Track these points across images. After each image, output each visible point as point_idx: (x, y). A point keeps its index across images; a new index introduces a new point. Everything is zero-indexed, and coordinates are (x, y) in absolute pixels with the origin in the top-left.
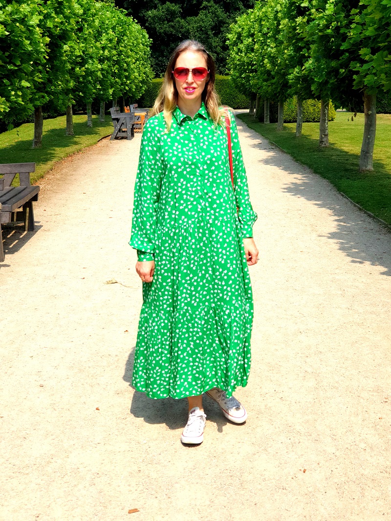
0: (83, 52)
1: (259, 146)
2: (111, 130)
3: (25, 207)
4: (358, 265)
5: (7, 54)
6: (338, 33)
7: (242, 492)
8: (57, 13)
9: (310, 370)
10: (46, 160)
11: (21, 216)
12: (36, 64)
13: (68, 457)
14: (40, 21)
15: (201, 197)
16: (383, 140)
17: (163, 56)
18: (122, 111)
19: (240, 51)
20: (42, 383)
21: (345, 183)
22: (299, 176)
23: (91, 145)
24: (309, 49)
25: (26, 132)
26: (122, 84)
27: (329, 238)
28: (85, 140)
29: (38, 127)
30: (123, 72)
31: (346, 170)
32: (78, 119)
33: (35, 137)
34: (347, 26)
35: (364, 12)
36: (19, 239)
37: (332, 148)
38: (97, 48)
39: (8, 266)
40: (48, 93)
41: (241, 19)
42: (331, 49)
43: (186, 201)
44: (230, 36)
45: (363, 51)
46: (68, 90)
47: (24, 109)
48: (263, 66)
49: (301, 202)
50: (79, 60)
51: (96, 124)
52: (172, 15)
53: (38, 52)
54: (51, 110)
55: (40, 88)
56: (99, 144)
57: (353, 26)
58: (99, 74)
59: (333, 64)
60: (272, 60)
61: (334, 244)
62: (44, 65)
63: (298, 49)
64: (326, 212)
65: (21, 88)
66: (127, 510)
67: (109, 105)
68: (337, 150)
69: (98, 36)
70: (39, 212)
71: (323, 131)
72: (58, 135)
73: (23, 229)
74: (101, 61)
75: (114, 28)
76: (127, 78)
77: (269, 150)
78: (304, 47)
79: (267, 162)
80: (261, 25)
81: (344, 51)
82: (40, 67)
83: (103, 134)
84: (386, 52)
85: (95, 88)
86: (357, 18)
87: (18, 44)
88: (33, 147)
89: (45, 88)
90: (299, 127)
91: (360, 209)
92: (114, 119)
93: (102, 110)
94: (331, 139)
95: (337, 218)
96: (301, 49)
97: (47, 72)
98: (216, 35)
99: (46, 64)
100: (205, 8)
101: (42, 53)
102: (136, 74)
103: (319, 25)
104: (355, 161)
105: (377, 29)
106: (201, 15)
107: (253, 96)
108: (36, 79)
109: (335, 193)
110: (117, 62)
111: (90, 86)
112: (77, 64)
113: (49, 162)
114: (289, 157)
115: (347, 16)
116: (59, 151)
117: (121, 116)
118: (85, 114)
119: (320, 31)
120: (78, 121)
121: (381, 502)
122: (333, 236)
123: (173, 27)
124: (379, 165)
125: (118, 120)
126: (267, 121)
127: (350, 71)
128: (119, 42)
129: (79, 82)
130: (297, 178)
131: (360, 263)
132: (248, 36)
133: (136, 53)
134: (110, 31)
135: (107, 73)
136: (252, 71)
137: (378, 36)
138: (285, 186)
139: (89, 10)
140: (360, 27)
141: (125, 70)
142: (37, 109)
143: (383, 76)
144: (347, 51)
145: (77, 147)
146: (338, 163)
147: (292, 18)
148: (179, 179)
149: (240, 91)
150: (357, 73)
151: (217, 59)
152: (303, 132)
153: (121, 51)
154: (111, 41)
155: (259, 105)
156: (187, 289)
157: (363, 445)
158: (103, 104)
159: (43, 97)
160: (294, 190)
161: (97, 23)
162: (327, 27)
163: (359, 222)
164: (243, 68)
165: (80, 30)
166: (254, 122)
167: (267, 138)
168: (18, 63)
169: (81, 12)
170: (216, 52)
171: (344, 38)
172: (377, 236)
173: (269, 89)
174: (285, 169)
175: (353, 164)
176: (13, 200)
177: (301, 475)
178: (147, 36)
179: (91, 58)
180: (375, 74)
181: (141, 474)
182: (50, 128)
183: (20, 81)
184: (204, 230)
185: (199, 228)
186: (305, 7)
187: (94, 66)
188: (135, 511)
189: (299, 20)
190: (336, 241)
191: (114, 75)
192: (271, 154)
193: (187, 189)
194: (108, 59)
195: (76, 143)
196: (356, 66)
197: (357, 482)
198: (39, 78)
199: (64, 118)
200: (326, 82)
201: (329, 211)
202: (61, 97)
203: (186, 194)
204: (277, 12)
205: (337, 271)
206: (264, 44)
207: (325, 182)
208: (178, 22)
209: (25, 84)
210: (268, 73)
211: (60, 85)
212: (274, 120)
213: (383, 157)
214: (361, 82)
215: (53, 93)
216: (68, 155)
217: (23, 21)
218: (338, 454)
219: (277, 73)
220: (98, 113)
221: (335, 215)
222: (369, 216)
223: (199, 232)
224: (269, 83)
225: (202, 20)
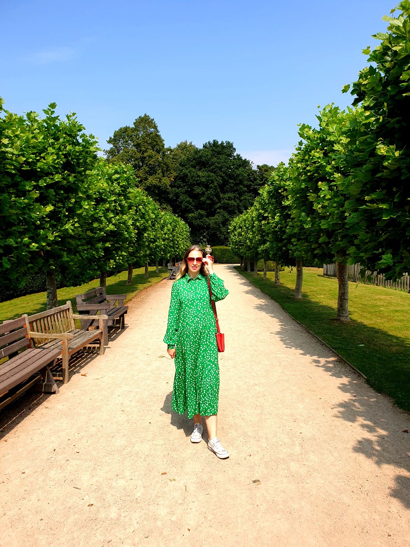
0: (155, 236)
1: (244, 284)
2: (168, 275)
3: (120, 317)
4: (289, 349)
5: (115, 239)
6: (281, 230)
7: (218, 466)
8: (141, 218)
9: (258, 404)
10: (133, 291)
11: (118, 322)
12: (130, 243)
13: (134, 447)
14: (133, 223)
15: (196, 316)
16: (309, 282)
17: (197, 236)
18: (174, 265)
19: (235, 235)
20: (123, 409)
21: (287, 305)
22: (263, 301)
23: (157, 283)
24: (268, 236)
25: (123, 276)
26: (175, 251)
27: (276, 334)
28: (154, 280)
29: (130, 273)
30: (175, 245)
31: (288, 298)
32: (151, 269)
33: (128, 279)
34: (286, 227)
35: (293, 221)
36: (116, 333)
37: (281, 286)
38: (161, 234)
39: (110, 348)
40: (136, 257)
41: (236, 219)
42: (278, 238)
43: (189, 318)
44: (230, 227)
45: (293, 240)
46: (146, 255)
47: (123, 265)
48: (246, 243)
49: (263, 314)
50: (152, 240)
51: (161, 271)
52: (201, 216)
53: (131, 237)
54: (137, 265)
55: (131, 254)
56: (161, 282)
57: (288, 227)
58: (162, 247)
59: (280, 245)
60: (251, 240)
61: (277, 338)
62: (134, 244)
63: (263, 236)
64: (275, 320)
65: (122, 256)
66: (161, 473)
67: (168, 262)
68: (284, 287)
69: (162, 228)
70: (127, 319)
71: (277, 277)
72: (141, 278)
73: (119, 328)
74: (164, 240)
75: (170, 224)
76: (177, 248)
77: (249, 286)
78: (266, 235)
79: (247, 292)
80: (245, 223)
81: (284, 239)
82: (132, 245)
83: (164, 277)
84: (303, 241)
85: (160, 254)
86: (290, 224)
87: (122, 234)
88: (127, 284)
89: (134, 254)
90: (265, 274)
91: (293, 319)
92: (169, 270)
93: (164, 265)
94: (281, 281)
95: (281, 324)
96: (264, 236)
97: (136, 247)
98: (224, 226)
99: (135, 243)
100: (219, 212)
101: (133, 237)
102: (182, 246)
103: (272, 226)
104: (293, 293)
105: (299, 230)
106: (216, 216)
107: (242, 258)
108: (130, 250)
109: (281, 310)
110: (172, 241)
111: (158, 253)
112: (151, 242)
113: (135, 292)
114: (259, 290)
115: (286, 222)
116: (140, 286)
117: (173, 268)
118: (155, 266)
119: (272, 228)
120: (151, 270)
121: (286, 471)
122: (278, 333)
123: (202, 222)
124: (305, 296)
125: (171, 270)
126: (249, 271)
127: (288, 249)
128: (173, 230)
129: (152, 251)
130: (262, 301)
131: (290, 348)
132: (239, 228)
133: (182, 236)
134: (169, 225)
135: (167, 245)
136: (241, 245)
137: (300, 233)
138: (255, 306)
139: (158, 216)
140: (291, 228)
141: (177, 245)
142: (129, 265)
143: (303, 252)
144: (286, 239)
145: (150, 284)
146: (284, 294)
147: (260, 221)
148: (185, 307)
149: (235, 255)
150: (291, 250)
151: (224, 238)
152: (267, 276)
153: (174, 235)
154: (169, 230)
155: (245, 262)
156: (190, 361)
157: (281, 443)
158: (164, 262)
159: (133, 259)
160: (260, 308)
161: (162, 222)
162: (276, 227)
163: (292, 326)
164: (236, 243)
165: (154, 225)
166: (243, 271)
167: (248, 280)
168: (121, 243)
169: (154, 217)
170: (224, 235)
171: (284, 232)
172: (301, 334)
173: (249, 255)
174: (256, 297)
175: (292, 295)
176: (114, 314)
177: (248, 458)
178: (188, 227)
179: (159, 239)
180: (300, 251)
181: (169, 456)
182: (136, 273)
183: (122, 252)
184: (198, 332)
185: (195, 331)
186: (266, 216)
187: (160, 243)
188: (165, 473)
189: (263, 222)
190: (279, 336)
191: (170, 247)
192: (250, 288)
193: (189, 312)
194: (168, 239)
195: (149, 282)
196: (291, 247)
197: (276, 461)
198: (131, 250)
199: (144, 268)
200: (276, 254)
201: (277, 320)
202: (142, 259)
203: (188, 314)
204: (253, 217)
205: (278, 352)
206: (246, 232)
207: (276, 304)
208: (205, 219)
209: (124, 253)
210: (249, 247)
211: (142, 253)
212: (252, 270)
213: (308, 291)
214: (293, 254)
215: (138, 257)
216: (145, 288)
217: (124, 223)
218: (268, 447)
219: (253, 247)
220: (162, 265)
221: (280, 322)
222: (298, 323)
223: (195, 333)
224: (249, 252)
225: (217, 218)
